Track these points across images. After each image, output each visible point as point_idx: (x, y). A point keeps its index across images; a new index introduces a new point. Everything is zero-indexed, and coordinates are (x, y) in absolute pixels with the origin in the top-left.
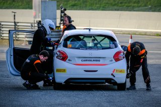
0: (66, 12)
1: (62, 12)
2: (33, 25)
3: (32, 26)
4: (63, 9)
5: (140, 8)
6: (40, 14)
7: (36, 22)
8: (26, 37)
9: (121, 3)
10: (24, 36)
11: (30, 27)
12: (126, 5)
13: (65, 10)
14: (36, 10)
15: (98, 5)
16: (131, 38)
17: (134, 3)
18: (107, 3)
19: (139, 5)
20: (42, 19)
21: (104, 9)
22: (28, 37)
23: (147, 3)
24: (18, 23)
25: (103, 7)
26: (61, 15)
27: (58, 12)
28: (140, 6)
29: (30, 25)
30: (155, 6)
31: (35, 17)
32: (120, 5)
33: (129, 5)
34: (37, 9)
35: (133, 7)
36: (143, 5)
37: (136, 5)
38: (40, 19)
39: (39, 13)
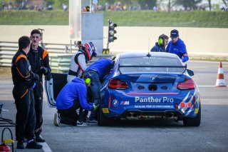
0: (116, 29)
1: (110, 29)
2: (69, 48)
3: (67, 49)
4: (111, 25)
5: (181, 23)
6: (80, 32)
7: (73, 43)
8: (60, 65)
9: (155, 17)
10: (57, 64)
11: (64, 51)
12: (162, 19)
13: (115, 25)
14: (73, 26)
15: (124, 20)
16: (221, 67)
17: (173, 17)
18: (137, 17)
19: (179, 19)
20: (82, 39)
21: (132, 24)
22: (62, 66)
23: (190, 16)
24: (46, 44)
25: (131, 22)
26: (109, 33)
27: (106, 29)
28: (180, 21)
29: (64, 47)
30: (200, 21)
31: (72, 36)
32: (153, 19)
33: (165, 19)
34: (76, 24)
35: (172, 21)
36: (184, 19)
37: (174, 19)
38: (80, 40)
39: (79, 30)
